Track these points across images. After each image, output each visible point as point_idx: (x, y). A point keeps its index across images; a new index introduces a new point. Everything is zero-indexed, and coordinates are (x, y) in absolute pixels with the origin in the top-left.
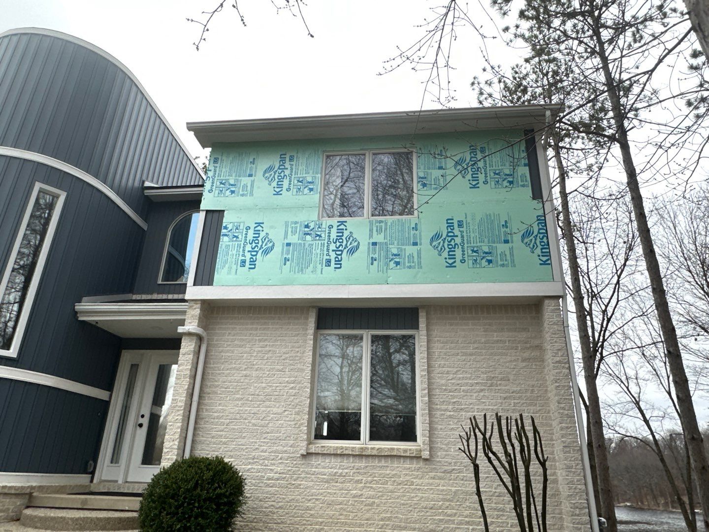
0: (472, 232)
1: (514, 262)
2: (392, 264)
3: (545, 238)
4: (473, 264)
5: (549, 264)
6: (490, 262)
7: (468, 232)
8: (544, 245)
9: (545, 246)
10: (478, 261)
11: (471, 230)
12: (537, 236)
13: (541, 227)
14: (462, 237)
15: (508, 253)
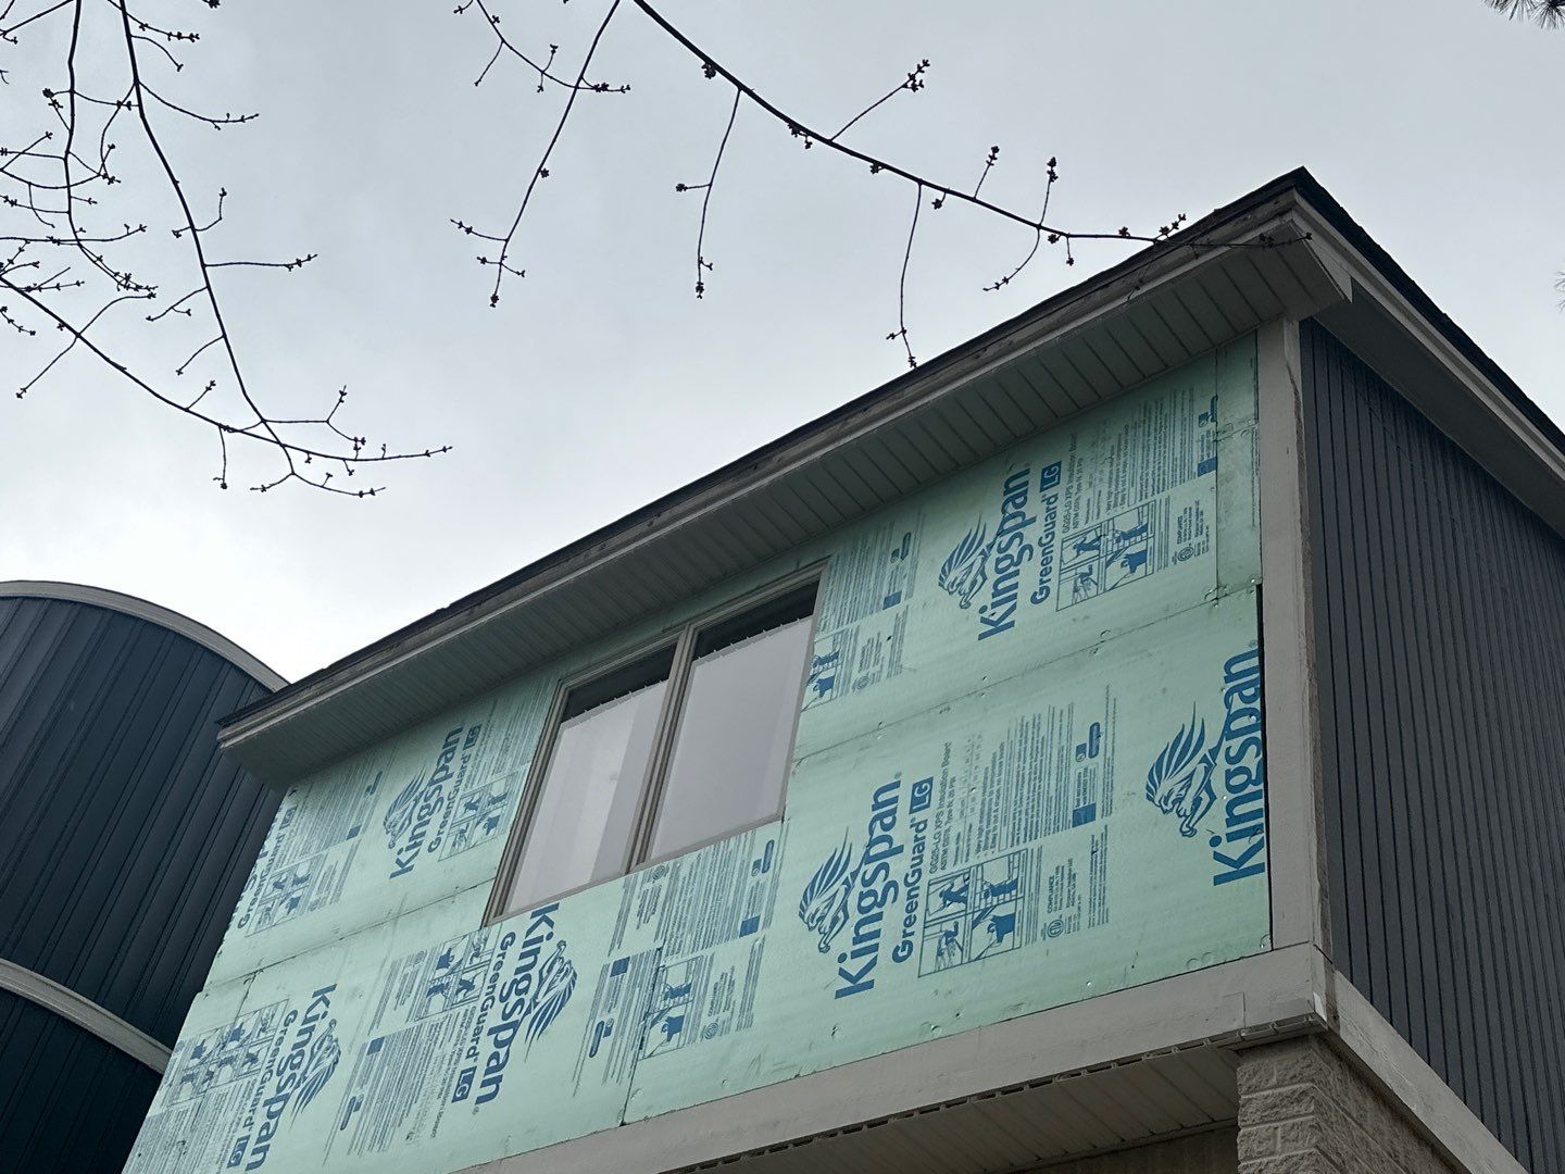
0: (956, 814)
1: (1103, 901)
2: (656, 1035)
3: (1253, 749)
4: (940, 953)
5: (1258, 869)
6: (1004, 926)
7: (944, 818)
8: (1244, 786)
9: (1251, 788)
10: (958, 939)
11: (956, 807)
12: (1214, 752)
13: (1237, 704)
14: (920, 845)
15: (1082, 869)
